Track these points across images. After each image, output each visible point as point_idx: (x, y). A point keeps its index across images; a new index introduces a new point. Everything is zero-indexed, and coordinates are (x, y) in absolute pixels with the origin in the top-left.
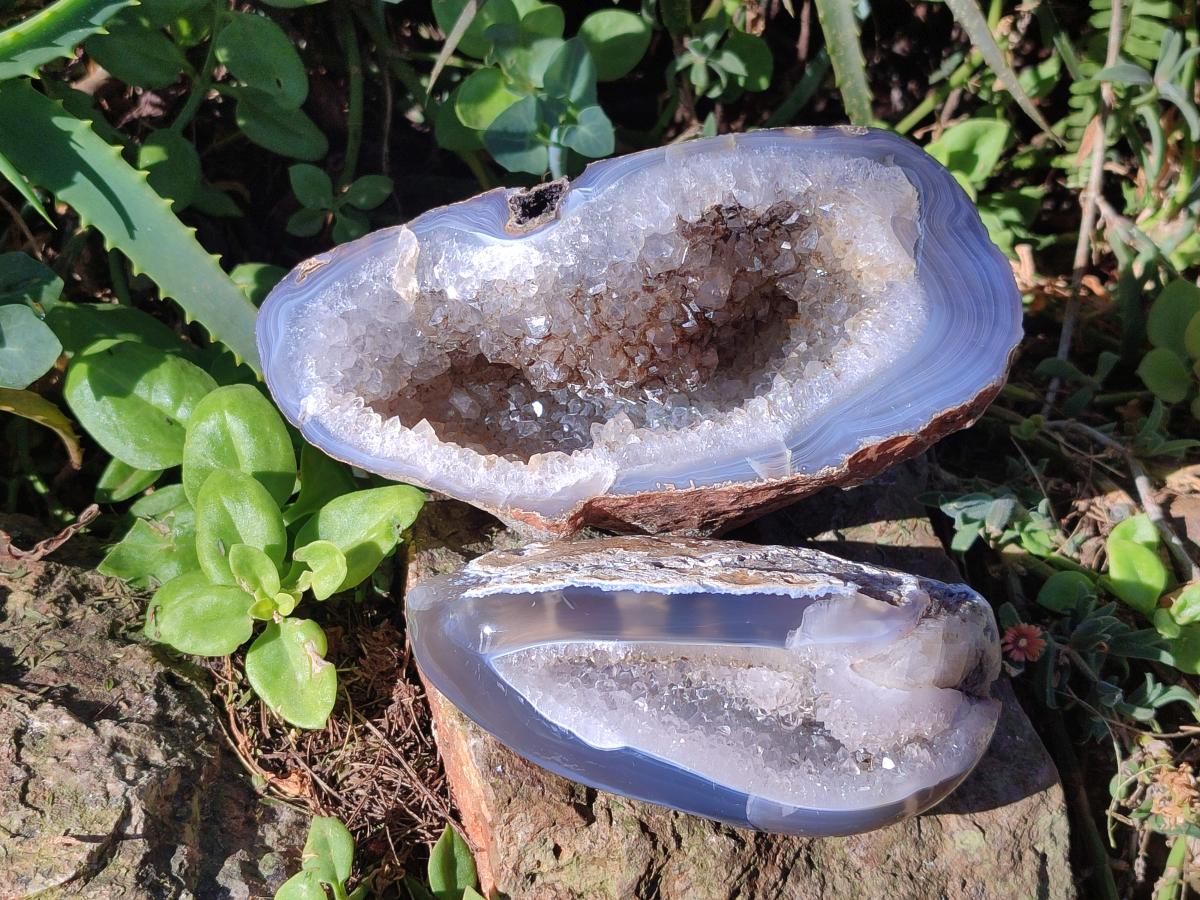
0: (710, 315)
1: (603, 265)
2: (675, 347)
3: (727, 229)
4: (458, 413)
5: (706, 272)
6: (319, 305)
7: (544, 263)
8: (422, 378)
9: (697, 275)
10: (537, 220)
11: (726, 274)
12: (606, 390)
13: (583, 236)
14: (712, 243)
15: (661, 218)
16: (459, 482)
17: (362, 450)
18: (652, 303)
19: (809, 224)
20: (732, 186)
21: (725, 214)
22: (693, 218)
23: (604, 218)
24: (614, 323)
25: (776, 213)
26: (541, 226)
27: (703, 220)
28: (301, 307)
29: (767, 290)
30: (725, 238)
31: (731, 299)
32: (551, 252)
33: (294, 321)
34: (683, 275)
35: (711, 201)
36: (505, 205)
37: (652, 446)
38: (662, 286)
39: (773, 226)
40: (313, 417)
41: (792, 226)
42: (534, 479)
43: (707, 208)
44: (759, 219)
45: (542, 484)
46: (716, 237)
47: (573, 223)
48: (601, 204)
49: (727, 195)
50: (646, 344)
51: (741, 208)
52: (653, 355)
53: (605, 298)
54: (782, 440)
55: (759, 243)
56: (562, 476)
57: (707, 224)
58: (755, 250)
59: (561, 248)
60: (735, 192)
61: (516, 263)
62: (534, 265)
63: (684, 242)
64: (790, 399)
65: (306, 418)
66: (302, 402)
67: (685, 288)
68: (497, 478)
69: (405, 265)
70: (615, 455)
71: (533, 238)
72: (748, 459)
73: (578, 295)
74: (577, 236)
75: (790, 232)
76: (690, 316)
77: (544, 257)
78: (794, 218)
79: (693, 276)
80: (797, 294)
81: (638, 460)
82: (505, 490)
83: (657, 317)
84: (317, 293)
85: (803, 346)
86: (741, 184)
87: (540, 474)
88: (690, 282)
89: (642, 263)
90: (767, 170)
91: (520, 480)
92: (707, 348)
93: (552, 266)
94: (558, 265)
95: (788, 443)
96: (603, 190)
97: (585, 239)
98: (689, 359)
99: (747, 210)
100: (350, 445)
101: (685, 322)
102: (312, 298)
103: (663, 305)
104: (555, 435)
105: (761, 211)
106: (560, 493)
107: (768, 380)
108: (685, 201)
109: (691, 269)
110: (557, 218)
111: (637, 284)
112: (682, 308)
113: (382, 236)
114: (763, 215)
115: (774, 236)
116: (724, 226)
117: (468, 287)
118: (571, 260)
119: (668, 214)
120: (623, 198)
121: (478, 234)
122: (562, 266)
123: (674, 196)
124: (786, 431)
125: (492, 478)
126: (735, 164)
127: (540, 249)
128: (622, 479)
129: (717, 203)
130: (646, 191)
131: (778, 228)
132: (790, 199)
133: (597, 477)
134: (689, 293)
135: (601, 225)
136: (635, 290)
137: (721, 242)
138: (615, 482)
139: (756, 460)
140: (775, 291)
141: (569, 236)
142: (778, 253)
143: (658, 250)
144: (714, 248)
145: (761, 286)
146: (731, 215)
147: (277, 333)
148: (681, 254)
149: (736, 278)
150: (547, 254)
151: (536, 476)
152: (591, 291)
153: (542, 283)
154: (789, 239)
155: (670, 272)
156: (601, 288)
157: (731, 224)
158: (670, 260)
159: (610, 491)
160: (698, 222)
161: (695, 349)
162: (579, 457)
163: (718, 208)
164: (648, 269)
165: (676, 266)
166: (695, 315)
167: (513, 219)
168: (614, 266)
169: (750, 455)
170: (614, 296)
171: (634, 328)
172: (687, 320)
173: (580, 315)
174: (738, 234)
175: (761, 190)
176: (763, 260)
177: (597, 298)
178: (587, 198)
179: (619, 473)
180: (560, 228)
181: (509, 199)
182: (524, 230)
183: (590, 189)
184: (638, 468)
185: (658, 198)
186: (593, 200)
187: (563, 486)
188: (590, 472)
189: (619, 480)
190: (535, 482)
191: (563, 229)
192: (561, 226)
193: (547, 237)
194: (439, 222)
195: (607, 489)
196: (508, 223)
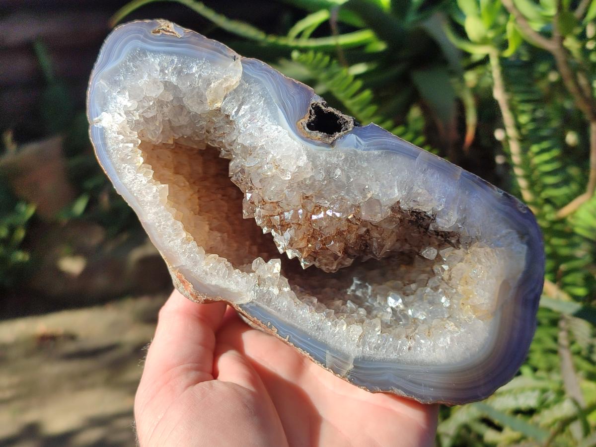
6: (155, 61)
7: (305, 168)
10: (319, 134)
23: (358, 167)
26: (319, 142)
28: (144, 52)
33: (133, 58)
36: (307, 104)
40: (103, 128)
42: (205, 268)
45: (207, 274)
47: (338, 156)
48: (362, 158)
49: (433, 210)
54: (354, 357)
56: (221, 278)
61: (289, 153)
62: (298, 164)
65: (99, 124)
66: (104, 113)
68: (184, 253)
69: (223, 86)
71: (310, 147)
72: (328, 352)
74: (335, 167)
77: (307, 164)
81: (269, 302)
82: (183, 261)
84: (159, 52)
87: (209, 269)
91: (196, 263)
94: (312, 174)
95: (356, 361)
96: (369, 150)
97: (339, 172)
100: (113, 164)
102: (155, 53)
106: (212, 286)
110: (332, 145)
113: (222, 50)
119: (394, 197)
120: (377, 166)
121: (279, 109)
122: (313, 177)
123: (405, 190)
124: (360, 355)
125: (181, 249)
127: (309, 157)
130: (392, 172)
133: (239, 294)
135: (353, 172)
138: (248, 304)
139: (331, 355)
141: (330, 163)
147: (118, 57)
150: (311, 163)
151: (207, 268)
159: (241, 306)
162: (238, 275)
167: (306, 119)
169: (331, 351)
178: (357, 147)
179: (254, 301)
180: (329, 153)
181: (312, 103)
182: (309, 135)
183: (362, 142)
184: (265, 307)
185: (396, 183)
186: (359, 151)
187: (217, 284)
188: (238, 289)
189: (251, 304)
190: (204, 271)
191: (330, 155)
192: (330, 152)
193: (318, 152)
194: (262, 76)
195: (240, 304)
196: (302, 121)
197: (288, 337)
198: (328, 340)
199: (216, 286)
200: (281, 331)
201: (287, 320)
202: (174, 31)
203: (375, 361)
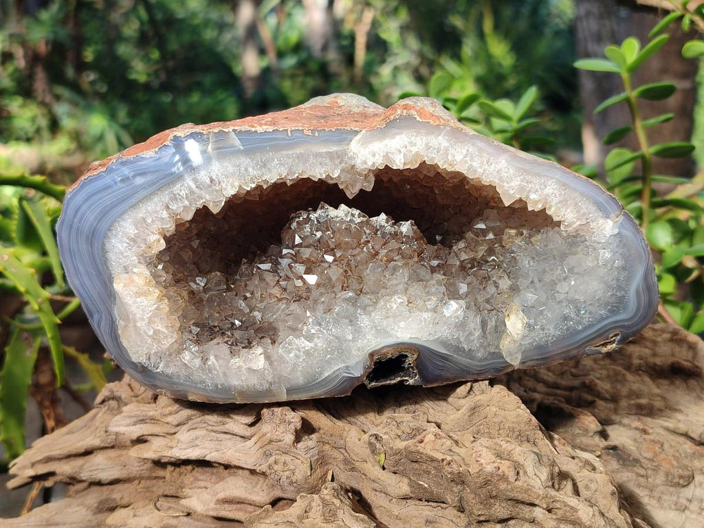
12: (356, 216)
16: (480, 150)
17: (564, 185)
28: (614, 311)
33: (620, 300)
40: (608, 217)
42: (418, 148)
54: (213, 161)
56: (393, 148)
66: (616, 231)
68: (447, 151)
70: (350, 162)
72: (242, 148)
82: (441, 141)
84: (599, 322)
87: (411, 151)
91: (429, 148)
102: (603, 318)
110: (372, 356)
125: (452, 151)
128: (345, 143)
133: (365, 144)
138: (351, 139)
139: (236, 147)
147: (638, 293)
152: (350, 294)
162: (379, 163)
169: (239, 152)
178: (347, 368)
179: (347, 147)
183: (345, 375)
192: (369, 348)
194: (482, 366)
197: (290, 134)
200: (300, 135)
202: (598, 348)
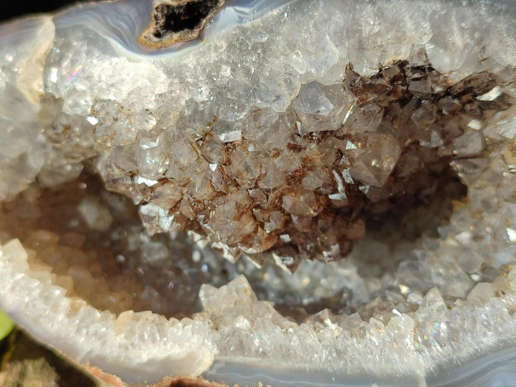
0: (365, 189)
1: (242, 108)
2: (315, 219)
3: (407, 91)
4: (83, 223)
5: (370, 138)
7: (171, 92)
8: (48, 181)
9: (359, 140)
10: (176, 36)
11: (394, 145)
13: (224, 67)
14: (385, 104)
15: (325, 63)
18: (297, 164)
19: (510, 105)
20: (426, 40)
21: (409, 73)
22: (367, 71)
23: (255, 48)
24: (246, 180)
25: (473, 84)
26: (178, 44)
27: (380, 76)
29: (439, 168)
30: (403, 102)
31: (395, 173)
32: (182, 81)
34: (342, 138)
35: (396, 53)
36: (148, 11)
37: (260, 338)
38: (313, 146)
39: (465, 98)
41: (488, 104)
43: (388, 61)
44: (451, 87)
45: (127, 348)
46: (392, 98)
47: (216, 48)
48: (255, 31)
49: (417, 49)
50: (282, 210)
51: (431, 69)
52: (288, 222)
53: (238, 149)
54: (423, 375)
55: (443, 115)
56: (151, 346)
57: (385, 81)
58: (436, 122)
59: (196, 78)
60: (429, 48)
61: (139, 84)
62: (157, 92)
63: (351, 99)
64: (443, 326)
67: (340, 153)
69: (34, 61)
70: (217, 335)
71: (164, 58)
73: (206, 138)
74: (217, 66)
75: (484, 110)
76: (340, 187)
77: (171, 84)
78: (492, 95)
79: (353, 141)
80: (473, 181)
81: (242, 347)
83: (300, 181)
85: (465, 236)
86: (439, 40)
87: (125, 338)
88: (347, 148)
89: (292, 114)
90: (474, 29)
92: (355, 221)
93: (179, 98)
94: (187, 97)
96: (262, 15)
97: (226, 71)
98: (331, 231)
99: (439, 74)
101: (333, 193)
103: (311, 169)
104: (181, 264)
105: (455, 79)
107: (416, 258)
108: (361, 47)
109: (353, 133)
110: (200, 38)
111: (280, 140)
112: (332, 176)
113: (29, 24)
114: (456, 85)
115: (463, 110)
116: (405, 88)
117: (82, 102)
118: (204, 94)
119: (336, 60)
120: (284, 29)
121: (111, 40)
122: (191, 100)
123: (348, 38)
124: (431, 366)
126: (434, 13)
127: (169, 73)
129: (402, 57)
130: (315, 26)
131: (470, 102)
132: (496, 71)
133: (191, 358)
134: (344, 160)
135: (249, 58)
136: (278, 147)
137: (397, 106)
138: (211, 367)
140: (448, 170)
141: (208, 64)
142: (462, 130)
143: (315, 103)
144: (387, 111)
145: (433, 163)
146: (417, 75)
148: (343, 114)
149: (405, 150)
150: (177, 81)
151: (121, 339)
152: (223, 137)
153: (163, 117)
154: (481, 117)
155: (326, 132)
156: (235, 136)
157: (413, 87)
158: (327, 120)
159: (205, 375)
160: (372, 78)
161: (339, 222)
163: (402, 64)
164: (299, 124)
165: (334, 126)
166: (347, 187)
167: (152, 29)
168: (256, 114)
170: (251, 148)
171: (268, 191)
172: (335, 191)
173: (205, 163)
174: (420, 100)
175: (463, 51)
176: (444, 135)
177: (228, 147)
178: (241, 20)
179: (218, 358)
180: (200, 52)
181: (156, 6)
182: (159, 45)
183: (247, 10)
184: (239, 359)
185: (328, 37)
186: (248, 24)
187: (151, 357)
188: (184, 349)
189: (217, 366)
190: (120, 346)
191: (203, 54)
192: (201, 49)
193: (182, 60)
195: (201, 372)
196: (145, 34)
198: (364, 365)
199: (151, 362)
201: (284, 365)
203: (463, 363)
